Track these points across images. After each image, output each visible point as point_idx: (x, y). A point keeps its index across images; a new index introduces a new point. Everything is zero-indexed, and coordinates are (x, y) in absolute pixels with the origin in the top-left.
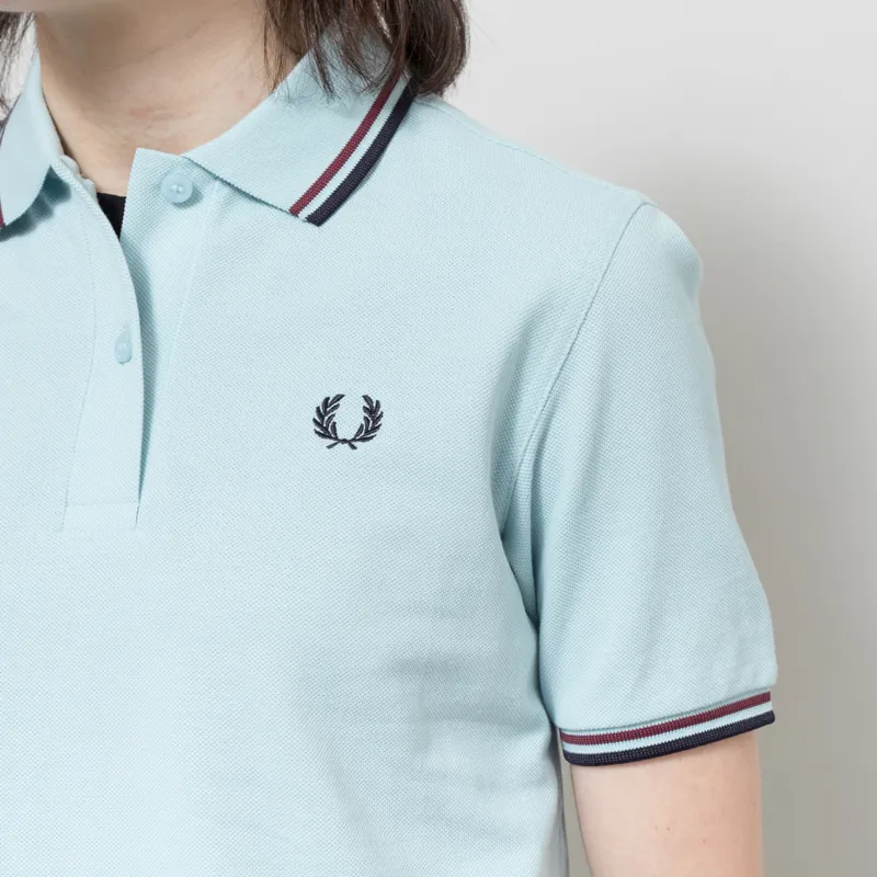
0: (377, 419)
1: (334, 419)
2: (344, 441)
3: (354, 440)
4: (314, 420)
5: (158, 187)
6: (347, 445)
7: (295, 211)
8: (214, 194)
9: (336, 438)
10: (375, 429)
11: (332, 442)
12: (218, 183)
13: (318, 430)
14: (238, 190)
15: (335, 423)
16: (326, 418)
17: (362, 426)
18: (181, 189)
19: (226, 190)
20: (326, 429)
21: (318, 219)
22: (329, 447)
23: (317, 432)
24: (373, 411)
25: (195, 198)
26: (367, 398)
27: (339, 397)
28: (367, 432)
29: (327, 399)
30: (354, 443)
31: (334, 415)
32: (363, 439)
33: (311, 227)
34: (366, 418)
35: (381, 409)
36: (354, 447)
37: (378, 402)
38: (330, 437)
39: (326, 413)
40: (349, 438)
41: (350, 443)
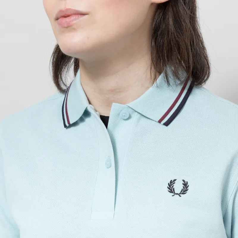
0: (187, 187)
1: (174, 187)
2: (177, 194)
3: (180, 194)
4: (168, 187)
5: (119, 114)
6: (178, 195)
7: (160, 121)
8: (135, 116)
9: (175, 193)
10: (187, 190)
11: (174, 194)
12: (136, 113)
13: (169, 190)
14: (143, 115)
15: (174, 188)
16: (171, 187)
17: (182, 189)
18: (126, 115)
19: (139, 115)
20: (171, 190)
21: (167, 124)
22: (173, 196)
23: (169, 191)
24: (185, 185)
25: (130, 117)
26: (183, 181)
27: (175, 180)
28: (184, 191)
29: (171, 181)
30: (180, 195)
31: (173, 186)
32: (183, 194)
33: (165, 126)
34: (183, 187)
35: (188, 184)
36: (180, 196)
37: (187, 182)
38: (173, 193)
39: (171, 185)
40: (179, 193)
41: (179, 195)
